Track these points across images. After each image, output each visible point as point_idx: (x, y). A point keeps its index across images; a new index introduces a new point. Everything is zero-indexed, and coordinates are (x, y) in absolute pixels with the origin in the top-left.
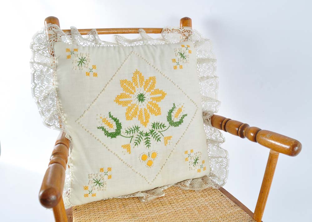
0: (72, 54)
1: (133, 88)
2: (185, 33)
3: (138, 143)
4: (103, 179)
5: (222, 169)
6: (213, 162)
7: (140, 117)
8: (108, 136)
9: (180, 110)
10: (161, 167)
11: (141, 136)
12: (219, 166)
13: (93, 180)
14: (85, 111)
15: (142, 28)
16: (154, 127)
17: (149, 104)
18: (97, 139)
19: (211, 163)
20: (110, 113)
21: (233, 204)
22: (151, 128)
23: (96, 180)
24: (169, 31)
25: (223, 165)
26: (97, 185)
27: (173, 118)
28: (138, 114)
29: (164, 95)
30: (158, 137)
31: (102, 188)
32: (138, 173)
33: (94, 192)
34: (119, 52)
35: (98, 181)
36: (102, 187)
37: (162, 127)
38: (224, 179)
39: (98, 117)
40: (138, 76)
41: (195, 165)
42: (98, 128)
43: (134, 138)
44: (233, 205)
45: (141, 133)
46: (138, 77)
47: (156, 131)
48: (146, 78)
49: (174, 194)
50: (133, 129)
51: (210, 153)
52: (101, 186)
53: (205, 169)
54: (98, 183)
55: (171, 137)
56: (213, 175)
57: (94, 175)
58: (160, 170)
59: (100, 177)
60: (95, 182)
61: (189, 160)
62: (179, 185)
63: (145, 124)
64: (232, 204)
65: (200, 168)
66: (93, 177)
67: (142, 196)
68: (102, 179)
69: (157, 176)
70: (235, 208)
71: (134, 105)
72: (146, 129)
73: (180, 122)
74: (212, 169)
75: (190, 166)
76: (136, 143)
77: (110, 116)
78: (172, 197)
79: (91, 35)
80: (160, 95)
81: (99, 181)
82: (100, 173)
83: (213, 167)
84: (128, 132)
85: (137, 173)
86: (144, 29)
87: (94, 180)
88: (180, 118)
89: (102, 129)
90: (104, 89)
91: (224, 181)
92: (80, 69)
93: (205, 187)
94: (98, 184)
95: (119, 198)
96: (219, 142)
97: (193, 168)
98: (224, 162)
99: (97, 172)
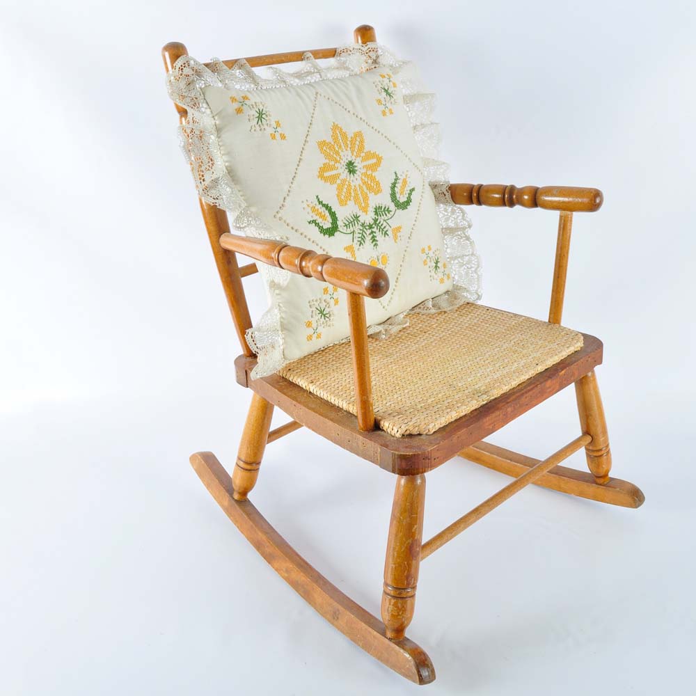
0: (242, 105)
1: (337, 153)
2: (371, 54)
3: (362, 242)
5: (471, 275)
7: (356, 200)
8: (324, 235)
9: (405, 181)
11: (364, 230)
12: (465, 270)
14: (285, 199)
15: (308, 51)
16: (376, 213)
17: (363, 177)
18: (312, 240)
19: (451, 268)
20: (317, 197)
22: (373, 215)
23: (320, 310)
24: (349, 52)
26: (322, 318)
27: (398, 196)
28: (353, 194)
29: (379, 159)
30: (385, 230)
31: (328, 323)
33: (319, 330)
34: (298, 95)
37: (386, 212)
38: (477, 290)
39: (305, 206)
40: (338, 132)
41: (436, 272)
42: (309, 223)
43: (357, 235)
45: (363, 225)
46: (339, 135)
47: (381, 219)
48: (350, 135)
50: (352, 220)
51: (448, 251)
52: (327, 319)
53: (448, 277)
54: (323, 314)
55: (400, 228)
56: (458, 287)
57: (317, 300)
59: (325, 304)
61: (429, 264)
62: (417, 310)
63: (365, 210)
65: (442, 277)
66: (317, 304)
67: (378, 331)
68: (327, 306)
71: (344, 181)
72: (368, 218)
73: (408, 202)
74: (456, 278)
75: (430, 274)
76: (361, 243)
77: (320, 202)
79: (238, 71)
80: (374, 161)
81: (324, 310)
82: (325, 297)
83: (457, 273)
84: (346, 225)
86: (312, 52)
87: (317, 309)
88: (407, 195)
89: (314, 224)
90: (300, 159)
91: (477, 294)
92: (261, 130)
94: (323, 316)
95: (343, 341)
96: (464, 229)
97: (435, 277)
98: (473, 262)
99: (319, 296)
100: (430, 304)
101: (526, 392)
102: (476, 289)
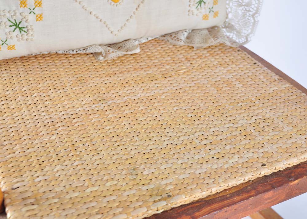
4: (26, 21)
5: (248, 17)
6: (233, 3)
10: (136, 6)
12: (243, 11)
13: (7, 20)
19: (228, 4)
21: (277, 77)
23: (14, 22)
25: (249, 11)
26: (16, 30)
31: (25, 37)
32: (93, 13)
33: (10, 42)
35: (18, 23)
36: (25, 34)
38: (248, 35)
41: (199, 6)
44: (276, 79)
49: (171, 62)
52: (23, 32)
53: (216, 15)
54: (18, 27)
56: (230, 25)
57: (9, 12)
58: (135, 10)
59: (20, 17)
60: (12, 24)
64: (274, 77)
65: (208, 13)
66: (8, 15)
67: (99, 51)
68: (24, 20)
69: (127, 20)
70: (281, 83)
74: (230, 16)
75: (189, 8)
78: (168, 67)
81: (20, 23)
82: (21, 10)
83: (233, 11)
85: (91, 13)
87: (9, 20)
91: (247, 38)
93: (212, 42)
94: (18, 29)
97: (195, 12)
98: (253, 6)
99: (14, 8)
100: (183, 36)
101: (228, 206)
102: (248, 33)
